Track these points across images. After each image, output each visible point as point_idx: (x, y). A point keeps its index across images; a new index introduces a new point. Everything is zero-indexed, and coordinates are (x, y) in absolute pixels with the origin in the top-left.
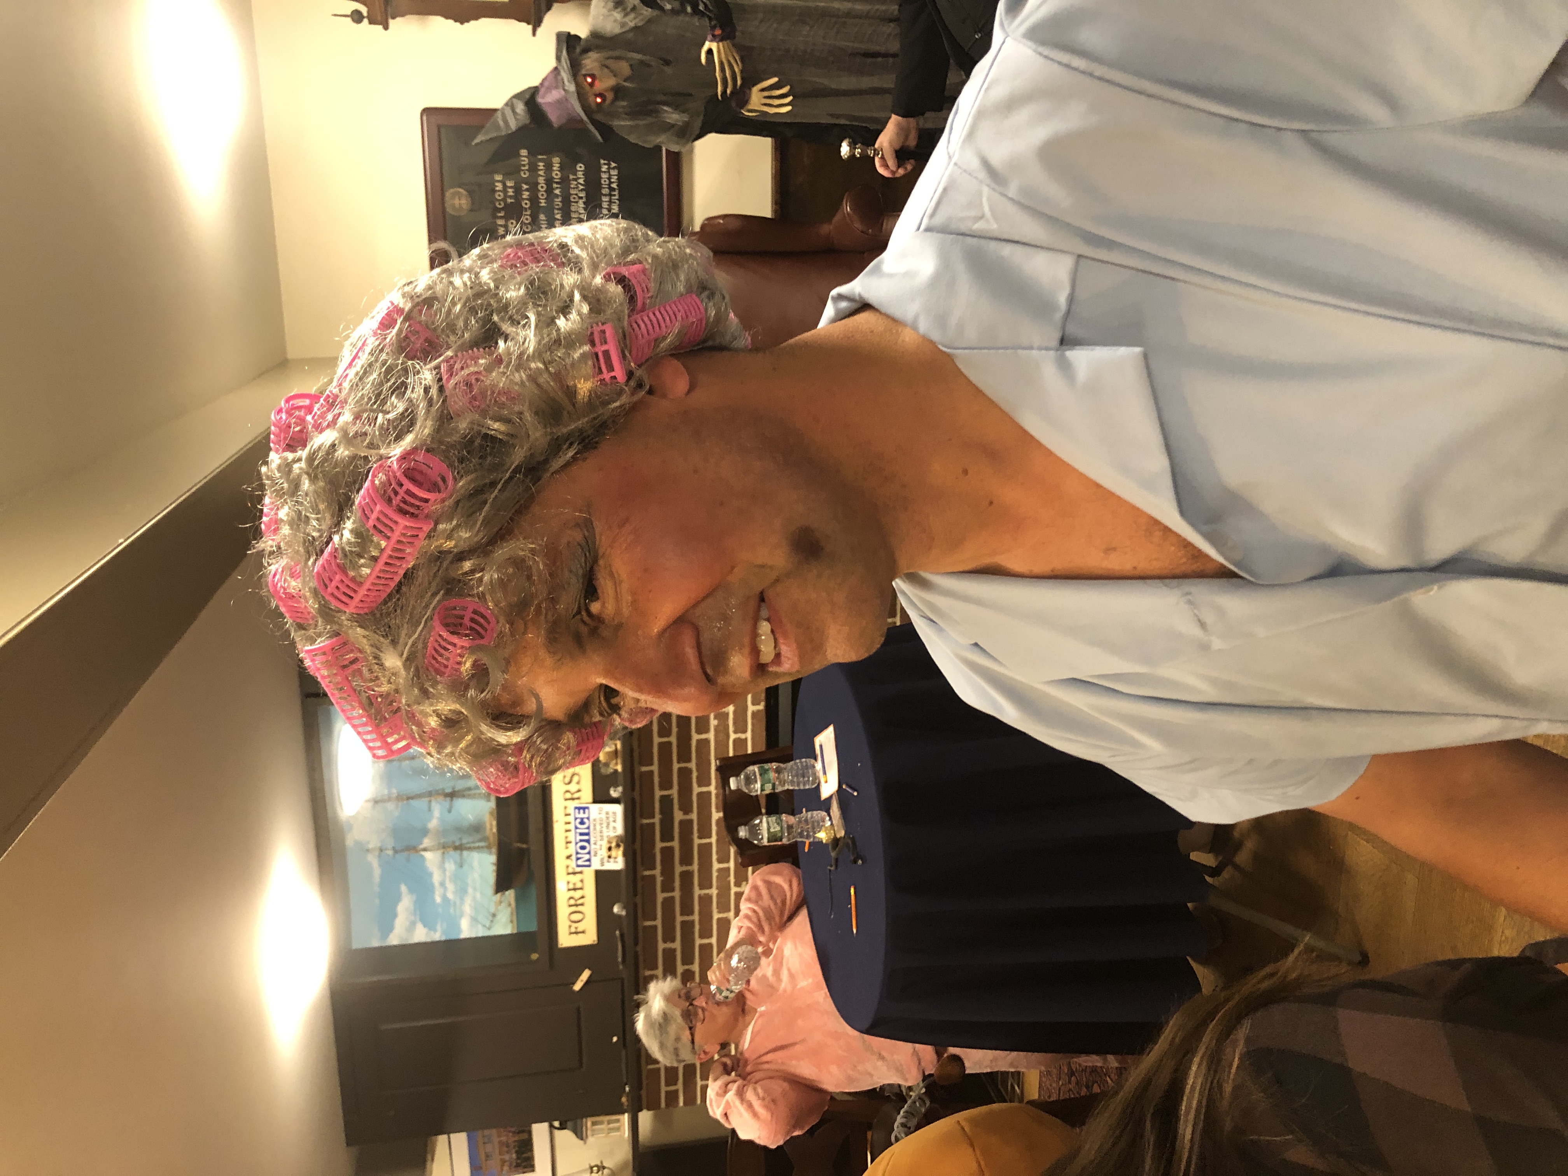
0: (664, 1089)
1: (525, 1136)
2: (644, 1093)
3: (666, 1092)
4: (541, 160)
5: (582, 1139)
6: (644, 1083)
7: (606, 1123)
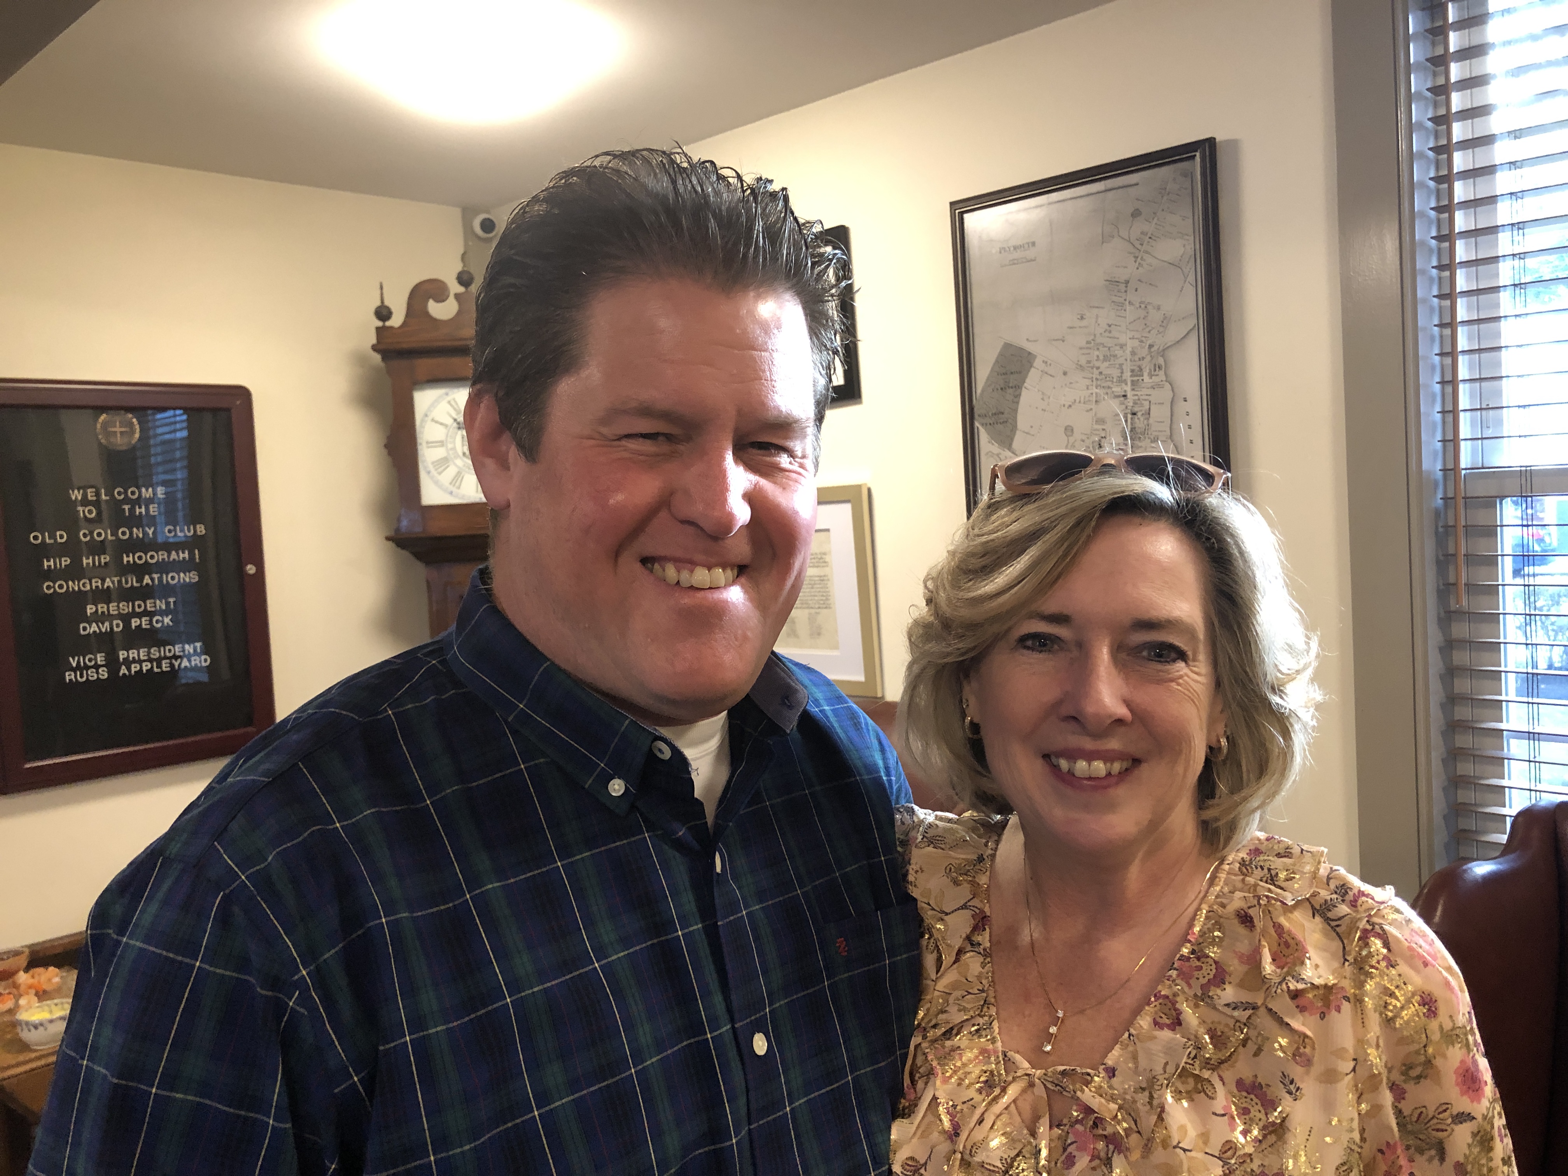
4: (192, 554)
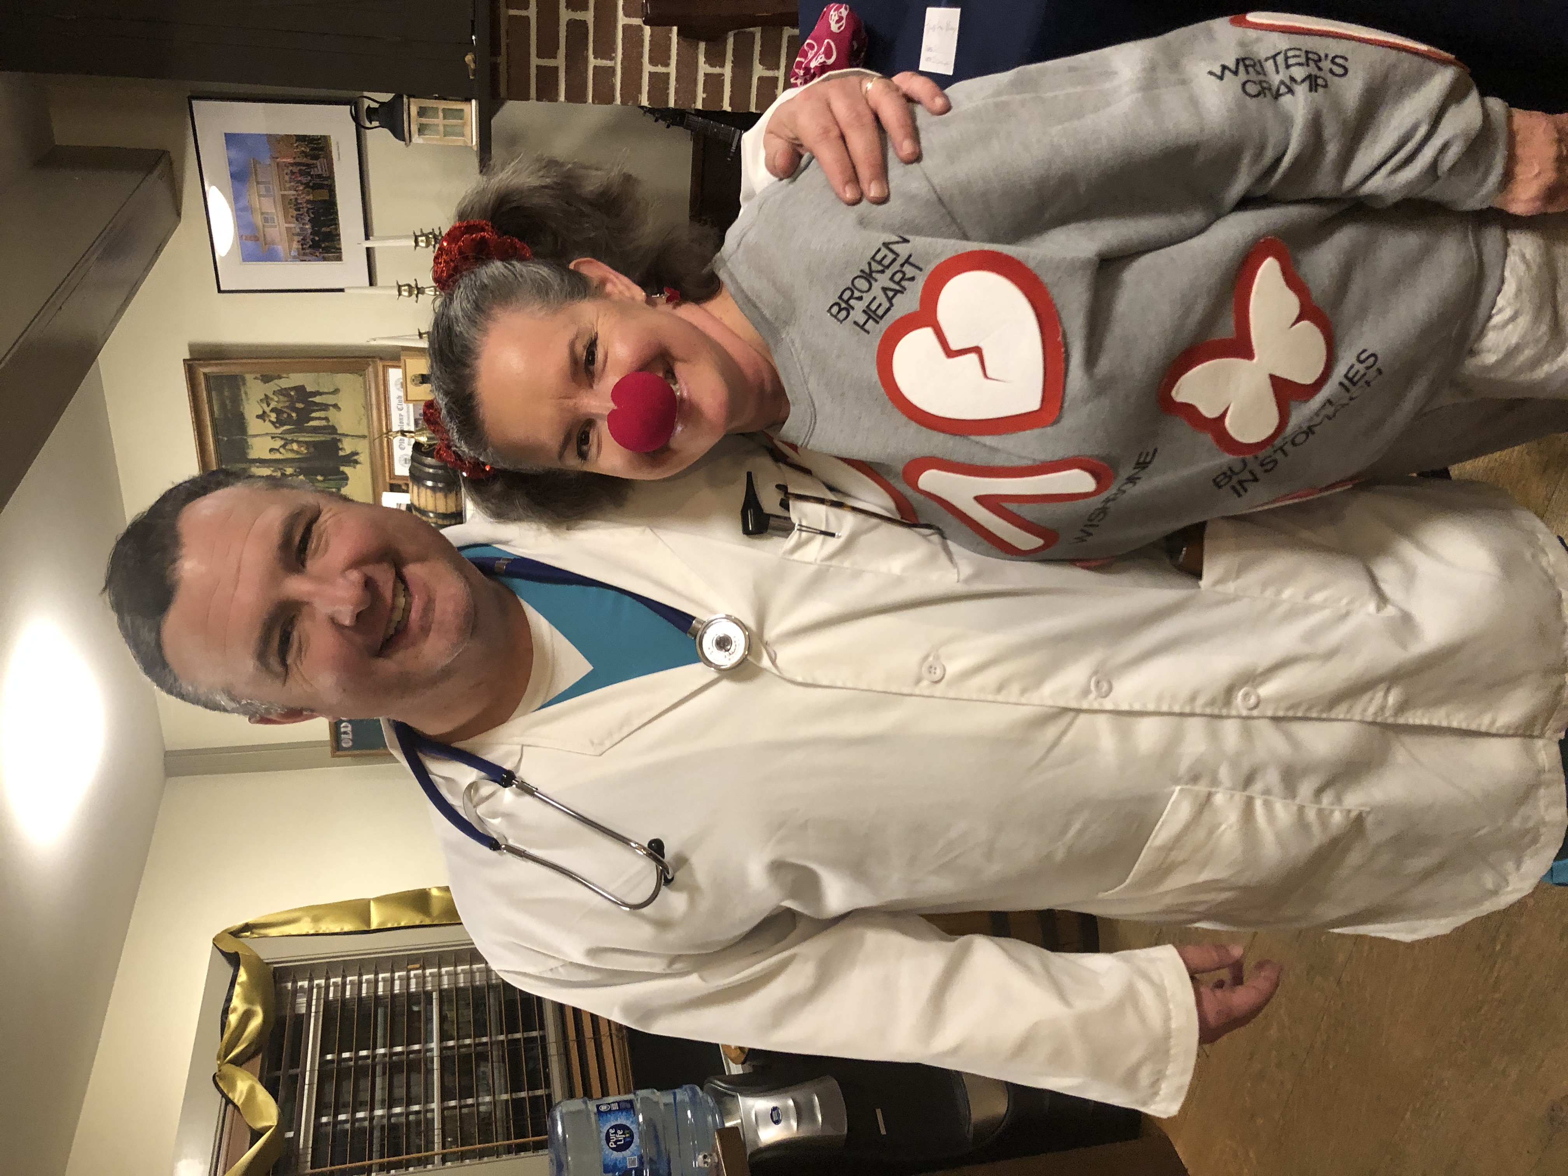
0: (535, 61)
1: (324, 195)
2: (502, 60)
3: (538, 67)
5: (403, 139)
6: (504, 41)
7: (441, 115)
